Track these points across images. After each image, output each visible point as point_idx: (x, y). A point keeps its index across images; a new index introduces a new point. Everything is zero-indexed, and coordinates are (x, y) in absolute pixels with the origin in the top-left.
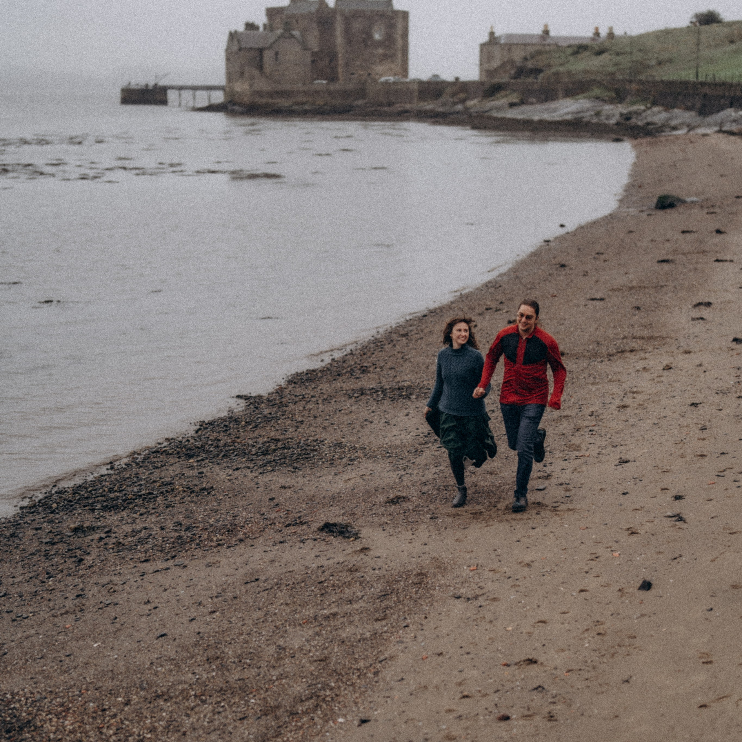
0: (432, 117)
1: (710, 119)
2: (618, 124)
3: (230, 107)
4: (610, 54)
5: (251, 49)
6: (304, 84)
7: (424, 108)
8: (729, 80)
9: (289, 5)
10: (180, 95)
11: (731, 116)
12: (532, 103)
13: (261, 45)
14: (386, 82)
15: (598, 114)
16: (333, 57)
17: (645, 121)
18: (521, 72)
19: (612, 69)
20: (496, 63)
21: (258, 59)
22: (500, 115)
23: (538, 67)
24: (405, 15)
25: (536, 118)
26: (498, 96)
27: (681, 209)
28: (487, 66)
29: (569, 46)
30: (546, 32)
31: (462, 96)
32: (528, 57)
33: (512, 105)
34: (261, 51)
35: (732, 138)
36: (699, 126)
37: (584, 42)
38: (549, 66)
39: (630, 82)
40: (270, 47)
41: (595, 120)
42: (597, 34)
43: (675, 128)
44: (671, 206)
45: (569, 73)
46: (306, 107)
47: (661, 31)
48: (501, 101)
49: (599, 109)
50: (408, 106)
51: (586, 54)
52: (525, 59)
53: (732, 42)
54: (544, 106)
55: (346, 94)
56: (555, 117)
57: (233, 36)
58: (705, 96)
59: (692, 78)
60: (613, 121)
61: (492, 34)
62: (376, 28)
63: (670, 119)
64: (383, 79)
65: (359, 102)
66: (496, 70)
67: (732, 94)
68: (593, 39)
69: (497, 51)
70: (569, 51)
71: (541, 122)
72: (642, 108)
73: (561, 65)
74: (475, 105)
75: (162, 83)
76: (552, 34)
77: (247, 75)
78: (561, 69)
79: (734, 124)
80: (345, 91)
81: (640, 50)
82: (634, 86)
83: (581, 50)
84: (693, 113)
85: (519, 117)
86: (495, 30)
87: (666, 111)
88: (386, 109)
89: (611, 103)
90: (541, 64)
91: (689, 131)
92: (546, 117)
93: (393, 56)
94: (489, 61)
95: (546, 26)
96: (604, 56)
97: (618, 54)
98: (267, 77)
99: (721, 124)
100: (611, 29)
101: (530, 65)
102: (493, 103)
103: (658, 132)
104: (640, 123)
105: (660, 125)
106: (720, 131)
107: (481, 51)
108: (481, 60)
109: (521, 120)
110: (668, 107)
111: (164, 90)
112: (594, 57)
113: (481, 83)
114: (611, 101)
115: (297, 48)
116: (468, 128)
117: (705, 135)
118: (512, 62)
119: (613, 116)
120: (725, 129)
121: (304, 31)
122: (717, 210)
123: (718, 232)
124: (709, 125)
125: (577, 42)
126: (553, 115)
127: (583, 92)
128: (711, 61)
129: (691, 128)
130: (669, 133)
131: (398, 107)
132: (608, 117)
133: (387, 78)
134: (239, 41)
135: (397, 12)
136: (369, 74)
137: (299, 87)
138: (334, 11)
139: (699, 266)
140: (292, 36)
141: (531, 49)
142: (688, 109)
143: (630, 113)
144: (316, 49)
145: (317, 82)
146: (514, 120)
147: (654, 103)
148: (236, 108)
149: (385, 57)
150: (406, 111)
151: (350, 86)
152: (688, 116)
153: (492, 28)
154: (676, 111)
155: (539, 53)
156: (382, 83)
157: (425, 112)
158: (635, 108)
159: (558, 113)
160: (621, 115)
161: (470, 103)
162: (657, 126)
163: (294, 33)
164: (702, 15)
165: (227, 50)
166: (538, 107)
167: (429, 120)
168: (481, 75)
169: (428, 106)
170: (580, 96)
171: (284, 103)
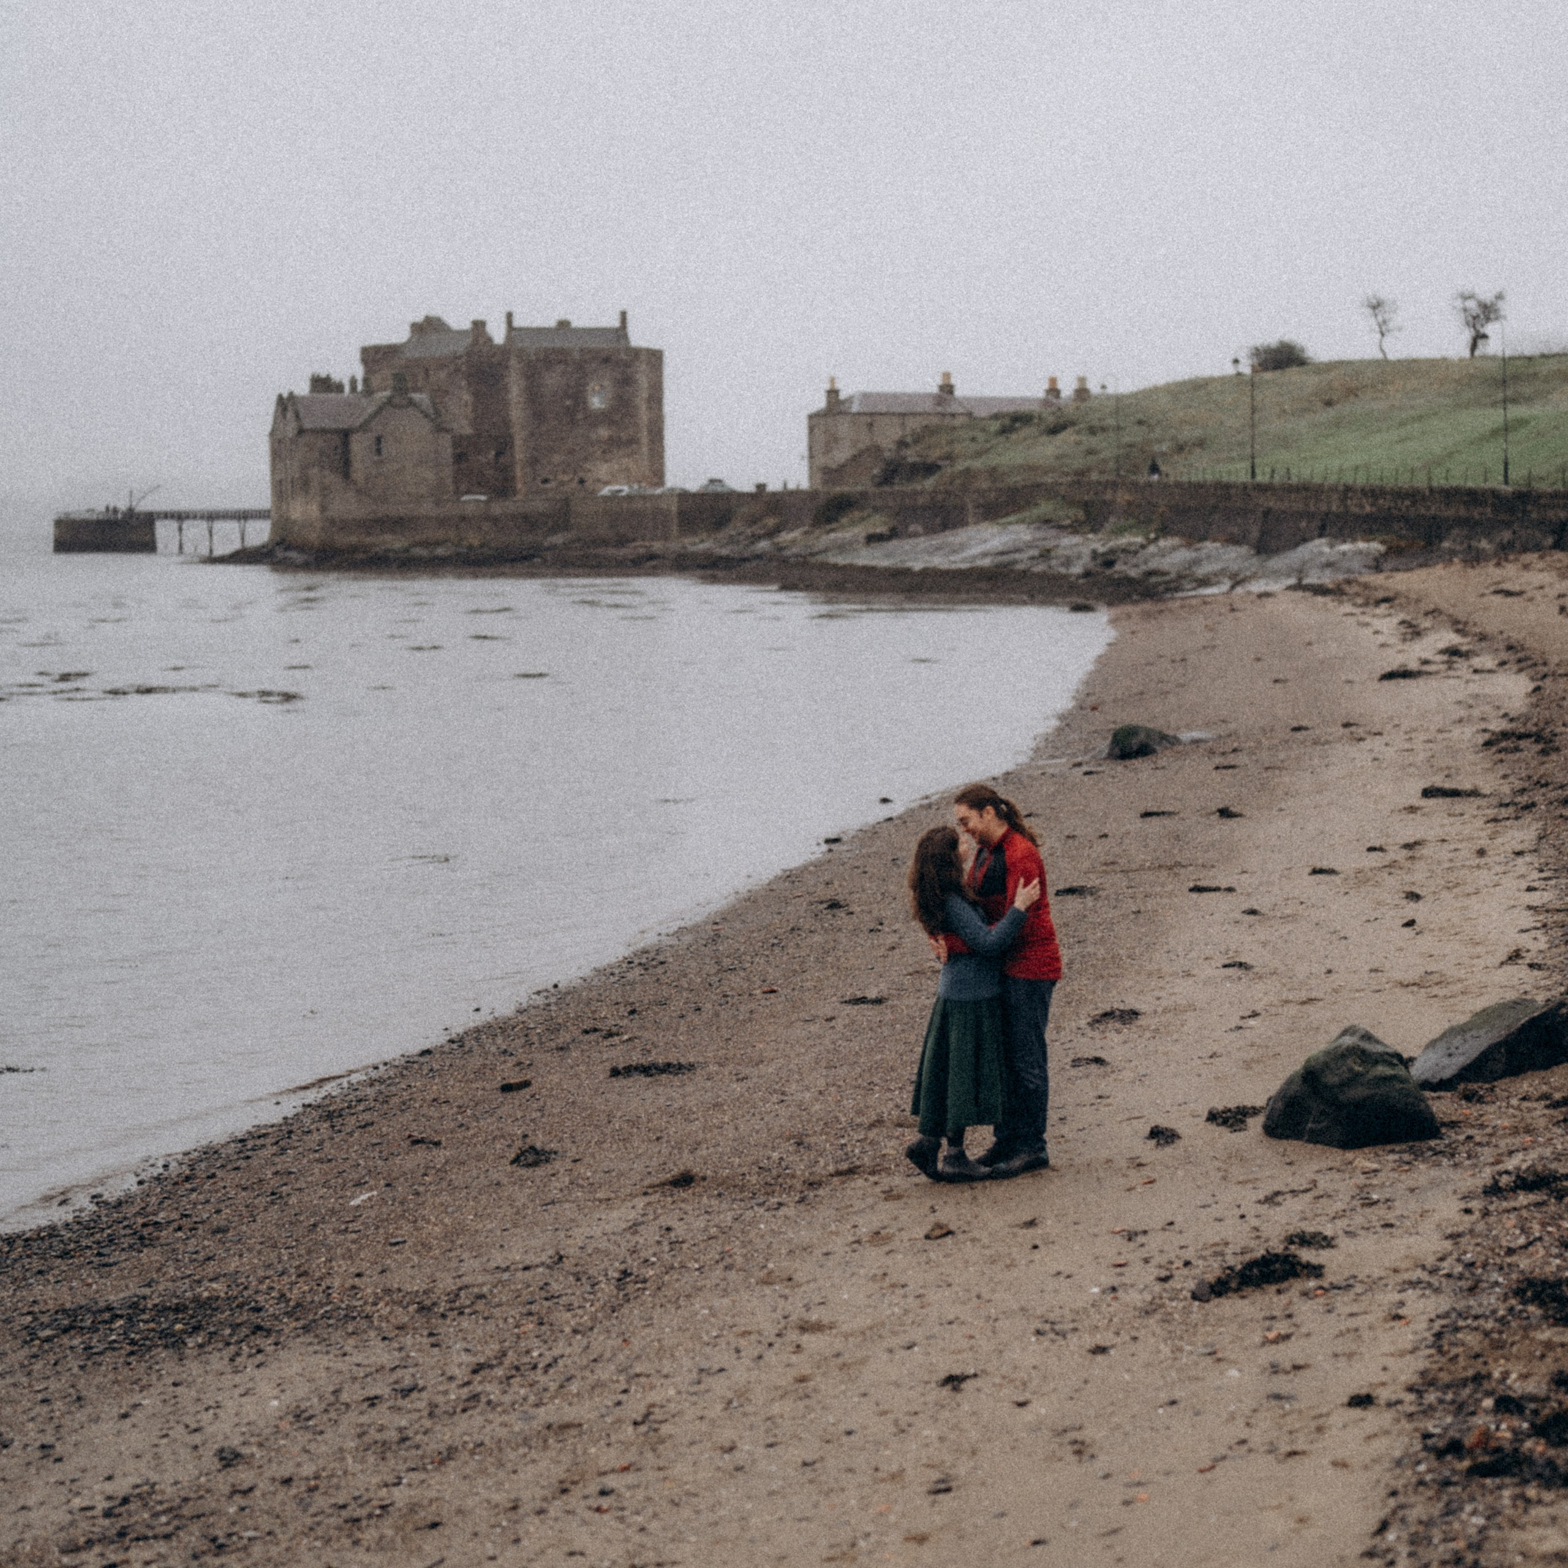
0: (704, 567)
1: (1277, 562)
2: (1087, 574)
3: (280, 554)
4: (1078, 433)
5: (324, 431)
6: (438, 503)
7: (692, 549)
8: (1317, 480)
9: (409, 341)
10: (180, 529)
11: (1321, 553)
12: (915, 535)
13: (344, 423)
14: (614, 496)
15: (1046, 554)
16: (504, 446)
17: (1144, 568)
18: (892, 472)
19: (1078, 463)
20: (841, 455)
21: (339, 451)
22: (841, 560)
23: (929, 461)
24: (655, 358)
25: (917, 566)
26: (844, 520)
27: (1164, 758)
28: (821, 460)
29: (996, 417)
30: (947, 389)
31: (771, 522)
32: (909, 440)
33: (873, 539)
34: (345, 435)
35: (1320, 599)
36: (1254, 576)
37: (1025, 408)
38: (950, 457)
39: (1114, 485)
40: (364, 427)
41: (1039, 568)
42: (1054, 391)
43: (1204, 582)
44: (1144, 751)
45: (993, 472)
46: (440, 551)
47: (1183, 384)
48: (850, 531)
49: (1049, 544)
50: (657, 546)
51: (1026, 431)
52: (902, 444)
53: (1329, 403)
54: (937, 540)
55: (529, 521)
56: (957, 562)
57: (285, 404)
58: (1267, 513)
59: (1244, 477)
60: (1077, 569)
61: (833, 393)
62: (593, 385)
63: (1197, 562)
64: (606, 491)
65: (558, 539)
66: (842, 467)
67: (1324, 507)
68: (1045, 403)
69: (843, 428)
70: (995, 426)
71: (925, 572)
72: (1139, 540)
73: (978, 454)
74: (794, 542)
75: (145, 506)
76: (958, 393)
77: (315, 484)
78: (977, 464)
79: (1328, 572)
80: (525, 517)
81: (1140, 423)
82: (1123, 497)
83: (1017, 425)
84: (1244, 550)
85: (885, 563)
86: (839, 385)
87: (1189, 545)
88: (611, 551)
89: (1075, 532)
90: (934, 455)
91: (1233, 587)
92: (939, 561)
93: (633, 441)
94: (828, 450)
95: (947, 375)
96: (1062, 436)
97: (1092, 431)
98: (359, 491)
99: (1300, 572)
100: (1082, 380)
101: (911, 456)
102: (832, 535)
103: (1168, 590)
104: (1133, 573)
105: (1173, 575)
106: (1299, 587)
107: (811, 429)
108: (811, 448)
109: (886, 569)
110: (1193, 538)
111: (149, 520)
112: (1044, 439)
113: (811, 495)
114: (1074, 529)
115: (424, 427)
116: (775, 587)
117: (1267, 595)
118: (875, 450)
119: (1079, 557)
120: (1306, 581)
121: (439, 393)
122: (1241, 759)
123: (1225, 813)
124: (1276, 574)
125: (1012, 409)
126: (952, 558)
127: (1019, 509)
128: (1285, 442)
129: (1238, 581)
130: (1193, 593)
131: (638, 548)
132: (1068, 562)
133: (617, 487)
134: (297, 416)
135: (637, 352)
136: (582, 481)
137: (427, 508)
138: (504, 351)
139: (1150, 904)
140: (411, 403)
141: (914, 424)
142: (1233, 540)
143: (1112, 551)
144: (466, 429)
145: (465, 498)
146: (872, 569)
147: (1164, 531)
148: (293, 554)
149: (614, 444)
150: (652, 557)
151: (539, 505)
152: (1234, 556)
153: (832, 380)
154: (1209, 546)
155: (929, 431)
156: (606, 499)
157: (694, 556)
158: (1123, 541)
159: (964, 554)
160: (1095, 554)
161: (785, 537)
162: (1167, 578)
163: (416, 396)
164: (1268, 351)
165: (272, 434)
166: (923, 542)
167: (699, 572)
168: (811, 477)
169: (702, 544)
170: (1012, 518)
171: (395, 542)
